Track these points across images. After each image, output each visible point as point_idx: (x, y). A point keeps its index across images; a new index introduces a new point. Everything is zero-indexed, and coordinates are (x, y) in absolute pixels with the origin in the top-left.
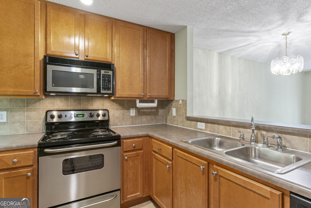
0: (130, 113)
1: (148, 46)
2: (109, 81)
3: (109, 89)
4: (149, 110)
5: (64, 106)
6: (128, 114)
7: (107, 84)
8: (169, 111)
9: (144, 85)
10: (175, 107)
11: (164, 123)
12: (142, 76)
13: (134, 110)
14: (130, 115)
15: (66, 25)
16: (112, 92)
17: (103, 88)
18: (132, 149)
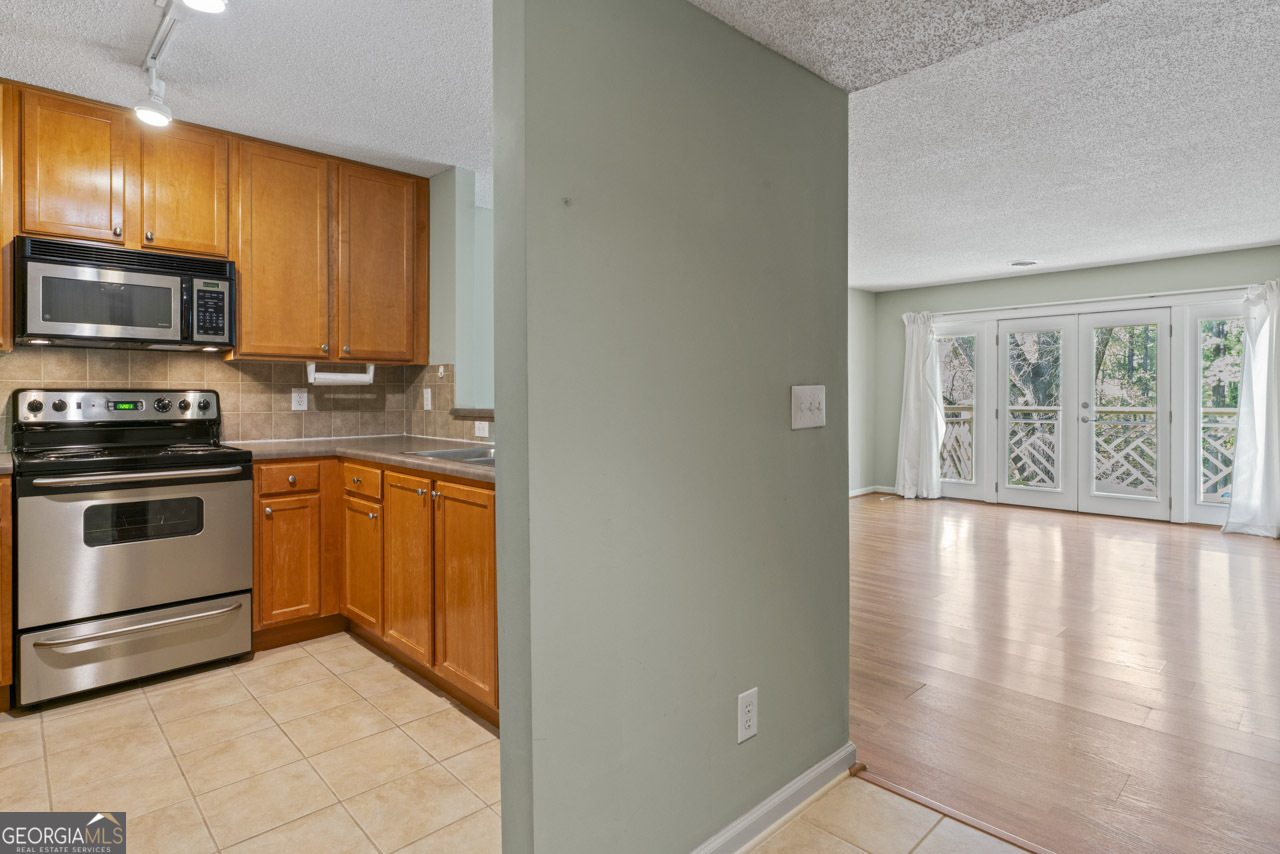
0: (290, 402)
1: (343, 213)
2: (219, 310)
3: (218, 330)
4: (353, 396)
5: (69, 377)
6: (282, 404)
7: (211, 317)
8: (417, 397)
9: (329, 321)
10: (431, 387)
11: (405, 434)
12: (325, 297)
13: (305, 395)
14: (290, 409)
15: (84, 151)
16: (227, 341)
17: (199, 328)
18: (286, 488)
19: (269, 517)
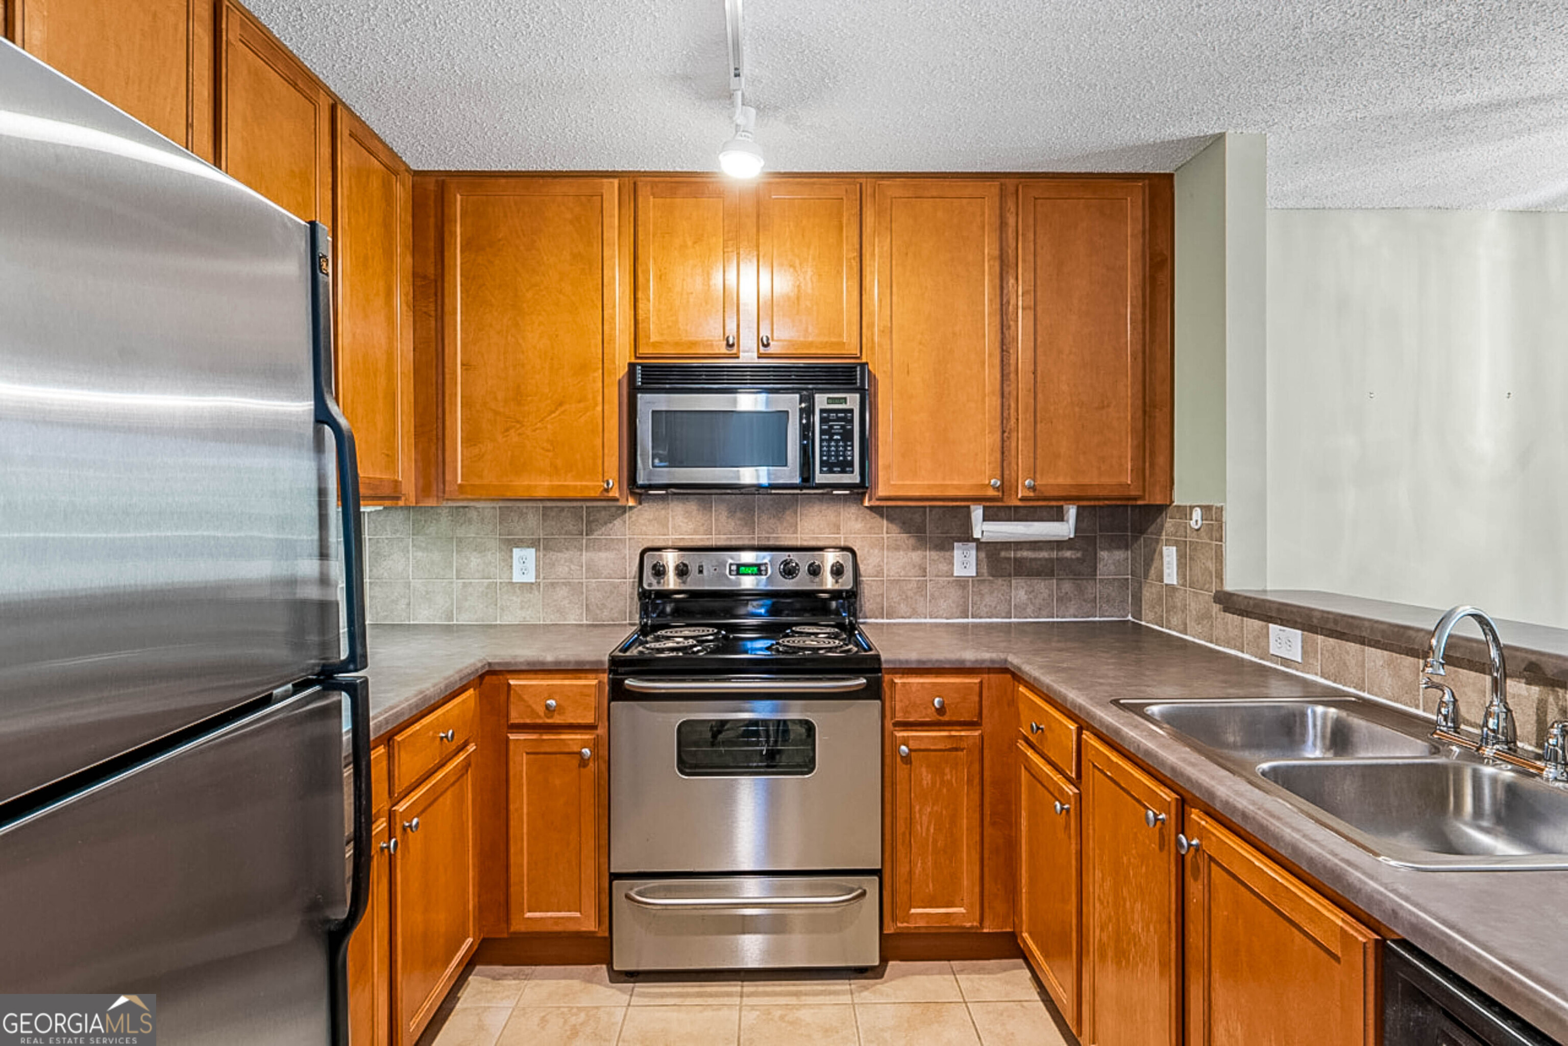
0: (952, 563)
1: (1024, 261)
2: (847, 436)
3: (845, 466)
4: (1044, 554)
5: (695, 532)
6: (941, 566)
7: (837, 446)
8: (1151, 557)
9: (1003, 441)
10: (1176, 543)
11: (1130, 618)
12: (997, 401)
13: (973, 553)
14: (952, 575)
16: (858, 480)
17: (822, 463)
18: (931, 717)
19: (907, 760)
